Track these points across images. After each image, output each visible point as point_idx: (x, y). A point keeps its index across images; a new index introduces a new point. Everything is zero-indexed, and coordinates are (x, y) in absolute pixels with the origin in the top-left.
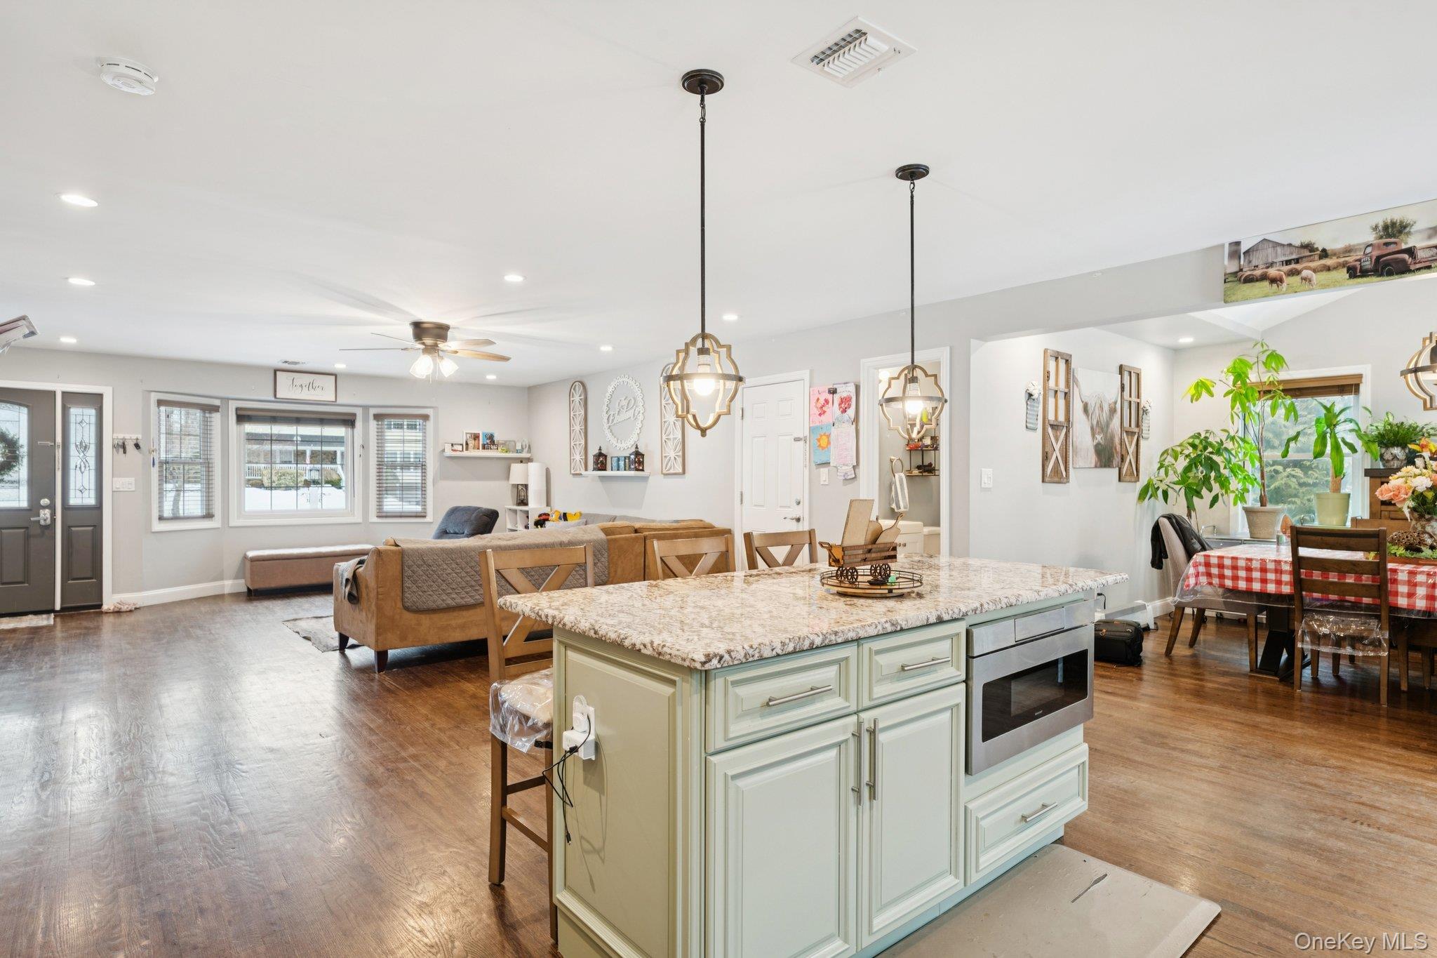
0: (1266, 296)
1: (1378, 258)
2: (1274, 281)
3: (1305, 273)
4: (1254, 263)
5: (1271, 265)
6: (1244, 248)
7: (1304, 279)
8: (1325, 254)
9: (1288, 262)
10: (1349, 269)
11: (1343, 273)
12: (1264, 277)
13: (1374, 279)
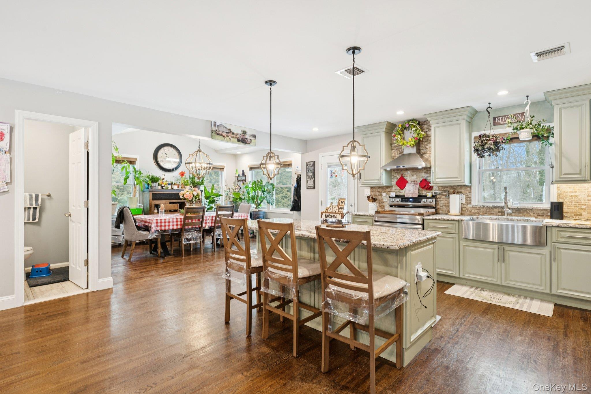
0: (222, 140)
1: (242, 138)
2: (224, 137)
3: (230, 137)
4: (220, 130)
5: (223, 132)
6: (217, 124)
7: (229, 138)
8: (233, 133)
9: (226, 133)
10: (238, 139)
11: (236, 140)
12: (221, 135)
13: (241, 143)
